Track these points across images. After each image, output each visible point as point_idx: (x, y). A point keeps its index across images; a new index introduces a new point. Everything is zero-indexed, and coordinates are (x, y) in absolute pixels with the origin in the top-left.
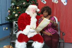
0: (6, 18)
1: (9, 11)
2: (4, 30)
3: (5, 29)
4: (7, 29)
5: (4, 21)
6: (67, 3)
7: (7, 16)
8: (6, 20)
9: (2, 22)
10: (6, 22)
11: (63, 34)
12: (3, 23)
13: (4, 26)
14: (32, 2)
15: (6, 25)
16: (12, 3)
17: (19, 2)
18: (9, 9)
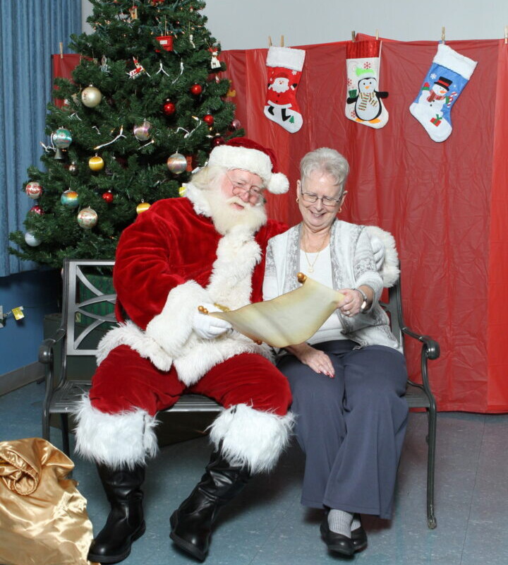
0: (13, 237)
1: (34, 188)
3: (3, 321)
4: (20, 322)
6: (453, 123)
7: (22, 228)
8: (12, 252)
10: (14, 269)
11: (425, 347)
14: (203, 117)
15: (14, 288)
16: (52, 126)
17: (106, 124)
18: (31, 176)
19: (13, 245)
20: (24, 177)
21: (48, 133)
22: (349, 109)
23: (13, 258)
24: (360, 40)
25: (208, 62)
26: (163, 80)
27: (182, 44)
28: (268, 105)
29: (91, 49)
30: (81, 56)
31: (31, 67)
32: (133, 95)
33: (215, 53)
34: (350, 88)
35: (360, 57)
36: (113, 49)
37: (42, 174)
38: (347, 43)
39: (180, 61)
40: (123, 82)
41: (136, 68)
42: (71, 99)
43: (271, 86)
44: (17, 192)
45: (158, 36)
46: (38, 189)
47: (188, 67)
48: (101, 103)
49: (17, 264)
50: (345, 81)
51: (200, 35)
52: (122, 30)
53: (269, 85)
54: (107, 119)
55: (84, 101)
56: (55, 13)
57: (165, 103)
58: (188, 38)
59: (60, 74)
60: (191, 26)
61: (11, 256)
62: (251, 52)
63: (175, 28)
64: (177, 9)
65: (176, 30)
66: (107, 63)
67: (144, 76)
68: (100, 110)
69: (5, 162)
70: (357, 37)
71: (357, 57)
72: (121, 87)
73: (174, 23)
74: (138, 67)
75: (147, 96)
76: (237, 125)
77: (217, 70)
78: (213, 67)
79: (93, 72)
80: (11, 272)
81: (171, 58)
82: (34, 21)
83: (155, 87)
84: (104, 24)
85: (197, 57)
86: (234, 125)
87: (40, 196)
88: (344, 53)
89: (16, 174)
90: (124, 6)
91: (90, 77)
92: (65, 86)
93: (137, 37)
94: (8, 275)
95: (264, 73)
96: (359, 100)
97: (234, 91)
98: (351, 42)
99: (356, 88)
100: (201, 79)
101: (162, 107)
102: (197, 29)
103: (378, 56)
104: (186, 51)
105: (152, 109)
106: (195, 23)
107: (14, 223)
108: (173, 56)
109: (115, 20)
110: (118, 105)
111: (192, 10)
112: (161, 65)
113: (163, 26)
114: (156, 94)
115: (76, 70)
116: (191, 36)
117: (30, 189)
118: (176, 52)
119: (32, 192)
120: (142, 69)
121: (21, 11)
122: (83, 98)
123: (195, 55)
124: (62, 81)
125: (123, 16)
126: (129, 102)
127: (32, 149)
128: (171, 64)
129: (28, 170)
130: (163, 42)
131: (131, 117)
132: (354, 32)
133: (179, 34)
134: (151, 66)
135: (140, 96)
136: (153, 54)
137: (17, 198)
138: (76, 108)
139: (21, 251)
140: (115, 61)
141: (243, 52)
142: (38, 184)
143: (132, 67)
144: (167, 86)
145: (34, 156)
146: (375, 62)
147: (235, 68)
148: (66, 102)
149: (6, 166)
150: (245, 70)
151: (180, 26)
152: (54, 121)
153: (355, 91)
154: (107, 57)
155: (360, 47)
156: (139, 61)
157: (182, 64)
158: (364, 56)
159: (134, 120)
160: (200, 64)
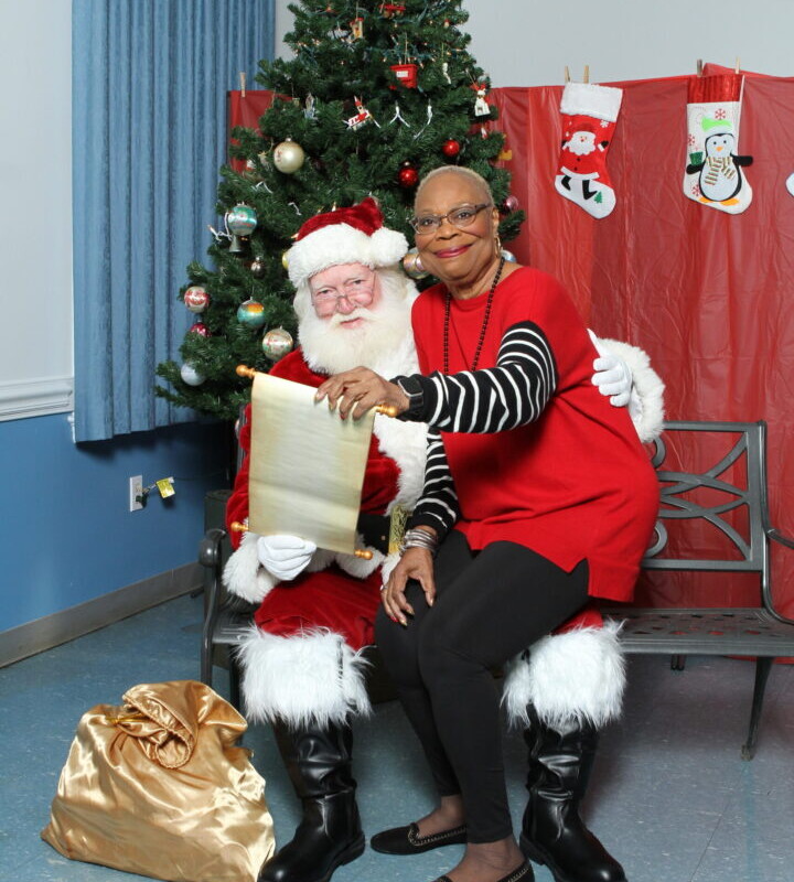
0: (162, 371)
1: (197, 296)
2: (134, 506)
3: (143, 500)
4: (169, 502)
5: (140, 401)
7: (176, 356)
8: (161, 393)
9: (111, 419)
10: (161, 419)
12: (122, 429)
13: (138, 457)
15: (161, 449)
16: (225, 201)
17: (310, 199)
18: (193, 277)
19: (161, 382)
20: (182, 278)
21: (221, 211)
22: (689, 183)
23: (162, 403)
24: (710, 74)
25: (470, 106)
26: (400, 132)
27: (431, 77)
28: (562, 173)
29: (289, 84)
30: (274, 95)
31: (197, 110)
32: (353, 155)
33: (481, 92)
34: (692, 150)
35: (709, 101)
36: (323, 84)
37: (211, 274)
38: (689, 79)
39: (428, 104)
40: (338, 135)
41: (358, 113)
42: (257, 161)
43: (567, 144)
44: (169, 302)
45: (393, 64)
46: (203, 298)
47: (438, 113)
48: (304, 167)
49: (166, 412)
50: (684, 138)
51: (459, 64)
52: (338, 54)
53: (563, 143)
54: (311, 192)
55: (278, 164)
56: (235, 28)
57: (403, 168)
58: (440, 68)
59: (240, 121)
60: (446, 48)
61: (158, 400)
62: (537, 90)
63: (420, 52)
64: (424, 22)
65: (422, 56)
66: (314, 105)
67: (371, 126)
68: (301, 178)
69: (153, 255)
70: (705, 69)
71: (704, 101)
72: (335, 142)
73: (419, 45)
74: (362, 112)
75: (374, 158)
76: (514, 205)
77: (484, 119)
78: (478, 113)
79: (293, 119)
80: (157, 424)
81: (413, 99)
82: (203, 40)
83: (388, 143)
84: (310, 45)
85: (454, 98)
86: (509, 204)
87: (205, 308)
88: (685, 93)
89: (169, 273)
90: (342, 18)
91: (288, 125)
92: (249, 139)
93: (361, 65)
94: (152, 428)
95: (557, 124)
96: (707, 169)
97: (510, 152)
98: (695, 76)
99: (702, 149)
100: (460, 132)
101: (398, 175)
102: (454, 54)
103: (738, 100)
104: (436, 88)
105: (382, 177)
106: (452, 45)
107: (165, 348)
108: (417, 96)
109: (328, 39)
110: (329, 171)
111: (447, 25)
112: (397, 109)
113: (402, 48)
114: (389, 154)
115: (266, 115)
116: (445, 65)
117: (191, 297)
118: (421, 90)
119: (194, 302)
120: (368, 115)
121: (184, 25)
122: (276, 159)
123: (450, 95)
124: (244, 132)
125: (340, 33)
126: (346, 165)
127: (194, 237)
128: (412, 108)
129: (189, 268)
130: (402, 74)
131: (349, 189)
132: (701, 62)
133: (427, 62)
134: (382, 111)
135: (364, 156)
136: (385, 92)
137: (169, 312)
138: (265, 174)
139: (174, 392)
140: (327, 102)
141: (524, 91)
142: (203, 290)
143: (352, 112)
144: (406, 142)
145: (197, 247)
146: (733, 109)
147: (512, 115)
148: (250, 164)
149: (153, 261)
150: (528, 119)
151: (428, 49)
152: (230, 193)
153: (699, 155)
154: (314, 96)
155: (710, 85)
156: (364, 103)
157: (430, 108)
158: (715, 100)
159: (353, 194)
160: (458, 109)
